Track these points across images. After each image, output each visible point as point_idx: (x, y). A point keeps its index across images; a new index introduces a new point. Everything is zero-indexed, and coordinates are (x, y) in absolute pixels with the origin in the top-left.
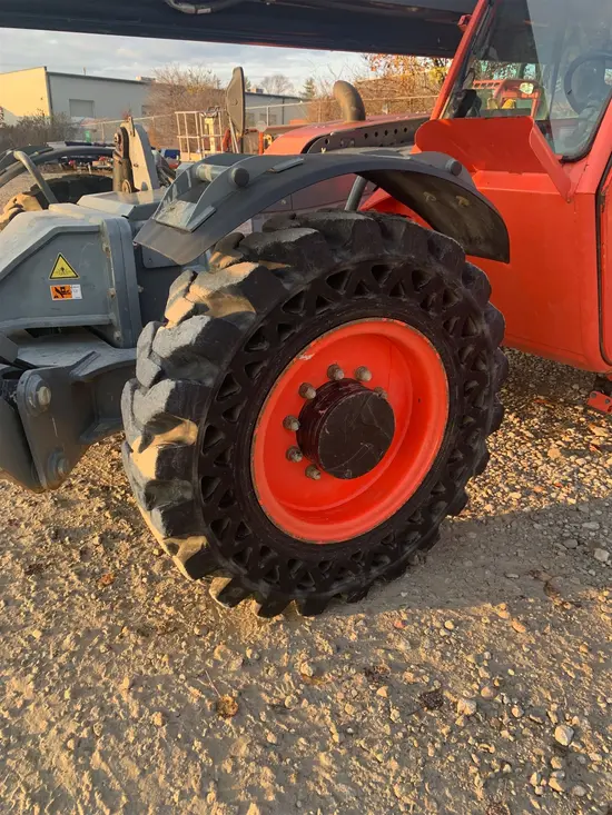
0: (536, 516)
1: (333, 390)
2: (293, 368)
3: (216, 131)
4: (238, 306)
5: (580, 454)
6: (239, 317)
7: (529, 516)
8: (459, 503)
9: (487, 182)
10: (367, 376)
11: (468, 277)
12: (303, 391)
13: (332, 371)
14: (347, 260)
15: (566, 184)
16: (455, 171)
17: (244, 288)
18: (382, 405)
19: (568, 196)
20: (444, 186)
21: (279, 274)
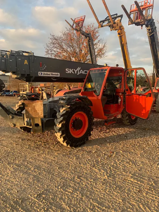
0: (101, 139)
1: (76, 120)
2: (73, 116)
3: (29, 87)
4: (69, 110)
5: (105, 133)
6: (69, 111)
7: (99, 139)
8: (90, 135)
9: (90, 98)
10: (79, 118)
11: (89, 107)
12: (73, 120)
13: (76, 117)
14: (78, 106)
15: (98, 98)
16: (86, 97)
17: (69, 108)
18: (81, 121)
19: (98, 99)
20: (86, 99)
21: (72, 107)
